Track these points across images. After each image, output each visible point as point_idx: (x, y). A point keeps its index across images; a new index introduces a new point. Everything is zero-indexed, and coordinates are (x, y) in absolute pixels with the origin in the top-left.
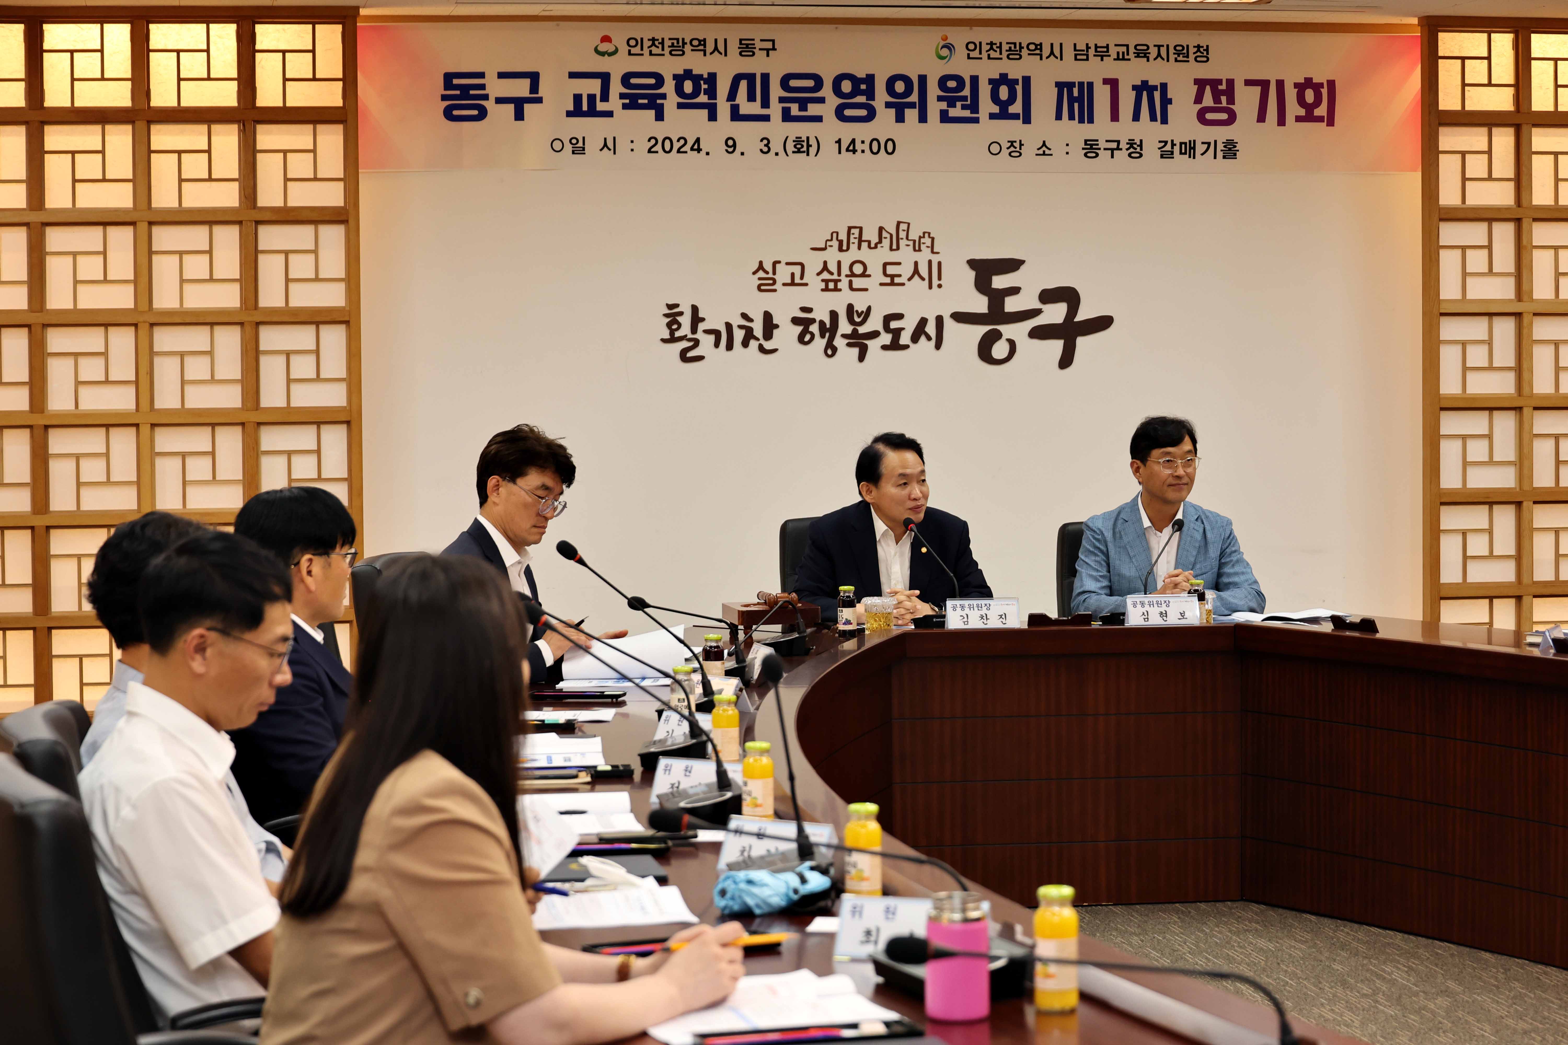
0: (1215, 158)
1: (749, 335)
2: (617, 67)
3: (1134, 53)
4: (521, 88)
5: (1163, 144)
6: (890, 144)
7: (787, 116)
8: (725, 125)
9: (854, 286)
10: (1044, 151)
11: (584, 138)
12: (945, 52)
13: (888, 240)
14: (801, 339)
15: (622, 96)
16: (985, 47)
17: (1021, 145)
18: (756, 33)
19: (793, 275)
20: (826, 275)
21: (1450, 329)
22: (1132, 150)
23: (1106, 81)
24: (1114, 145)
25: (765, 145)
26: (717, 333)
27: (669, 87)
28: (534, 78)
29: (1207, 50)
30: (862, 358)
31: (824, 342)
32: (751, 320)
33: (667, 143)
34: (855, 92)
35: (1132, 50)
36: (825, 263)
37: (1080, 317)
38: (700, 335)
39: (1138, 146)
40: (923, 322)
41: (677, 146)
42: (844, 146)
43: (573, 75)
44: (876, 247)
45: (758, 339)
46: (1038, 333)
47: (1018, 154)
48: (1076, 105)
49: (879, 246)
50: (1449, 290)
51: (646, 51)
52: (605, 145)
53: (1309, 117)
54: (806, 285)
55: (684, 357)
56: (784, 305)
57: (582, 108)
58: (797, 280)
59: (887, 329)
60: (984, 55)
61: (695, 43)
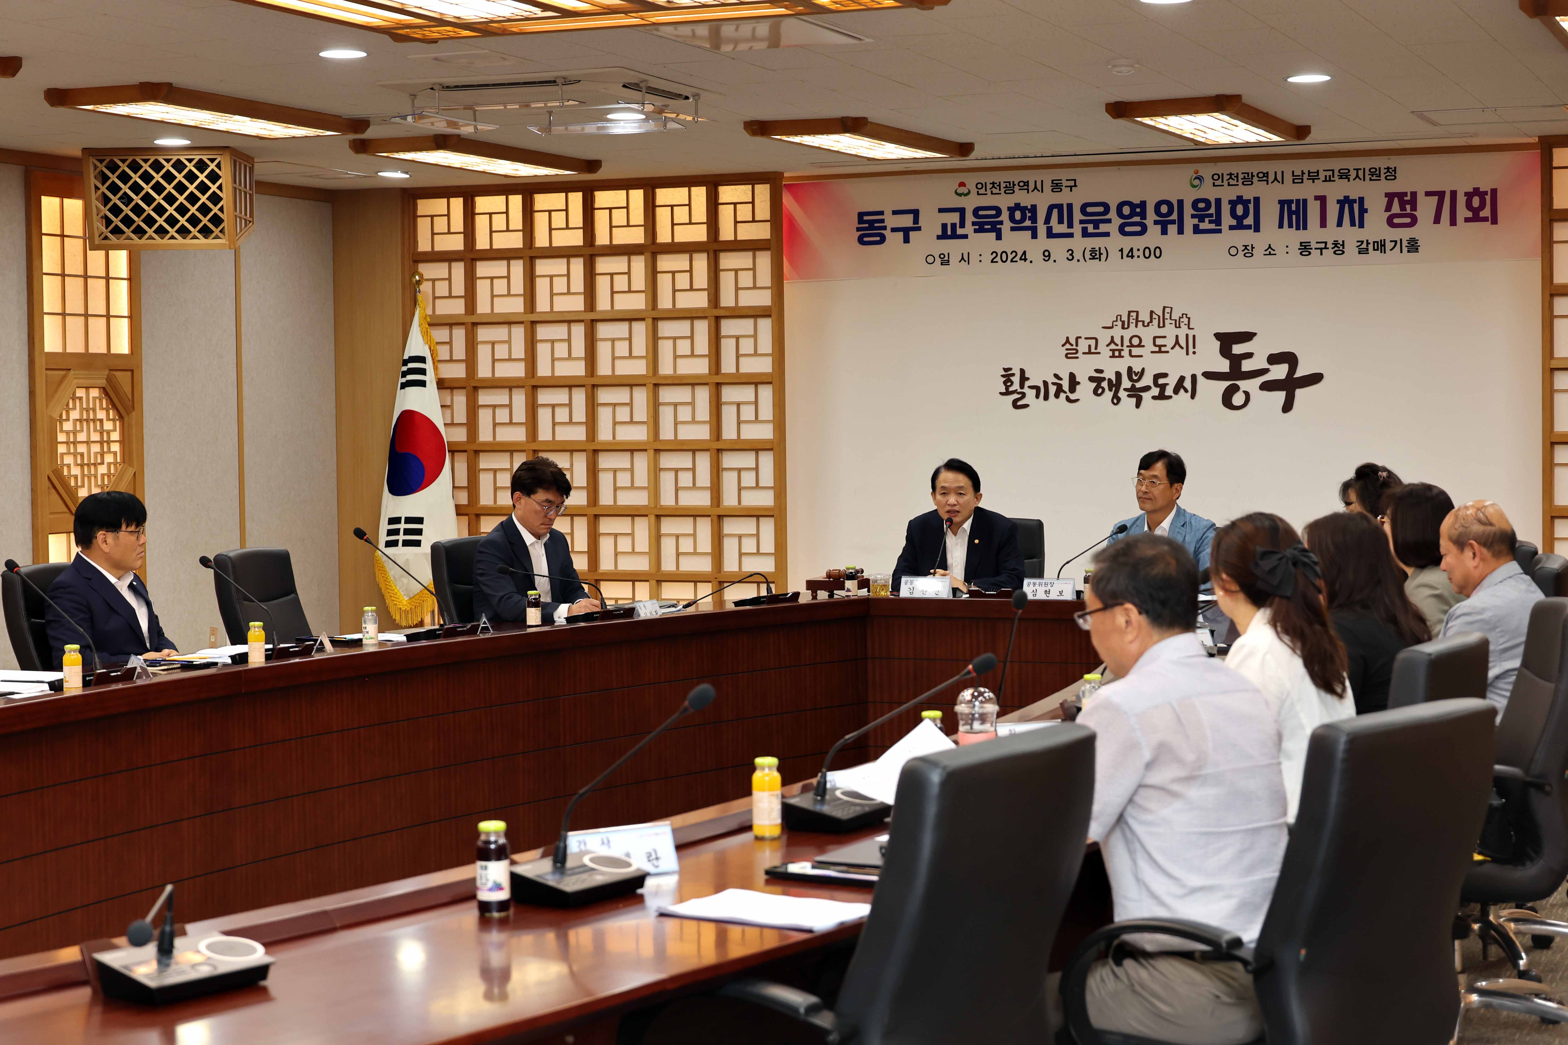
0: (1401, 252)
2: (970, 203)
3: (1338, 176)
4: (907, 221)
5: (1360, 243)
6: (1158, 250)
7: (1085, 234)
8: (1043, 241)
9: (1133, 354)
10: (1270, 252)
11: (949, 254)
12: (1197, 182)
13: (1157, 320)
14: (1095, 392)
15: (974, 224)
16: (1226, 177)
17: (1253, 248)
18: (1063, 175)
19: (1090, 346)
20: (1113, 346)
22: (1336, 249)
23: (1317, 198)
24: (1323, 245)
25: (1070, 255)
26: (1037, 388)
27: (1005, 216)
28: (916, 213)
29: (1395, 171)
30: (1138, 405)
31: (1112, 393)
32: (1061, 379)
33: (1004, 255)
34: (1133, 214)
35: (1336, 173)
36: (1112, 337)
37: (1299, 373)
38: (1026, 390)
39: (1341, 245)
40: (1182, 379)
41: (1010, 257)
42: (1125, 253)
43: (941, 210)
44: (1148, 325)
45: (1065, 392)
46: (1267, 386)
47: (1251, 255)
48: (1294, 217)
49: (1150, 324)
51: (989, 192)
52: (963, 258)
53: (1476, 218)
54: (1099, 353)
55: (1015, 405)
56: (1084, 367)
57: (948, 233)
58: (1093, 350)
59: (1156, 384)
60: (1225, 183)
61: (1022, 184)
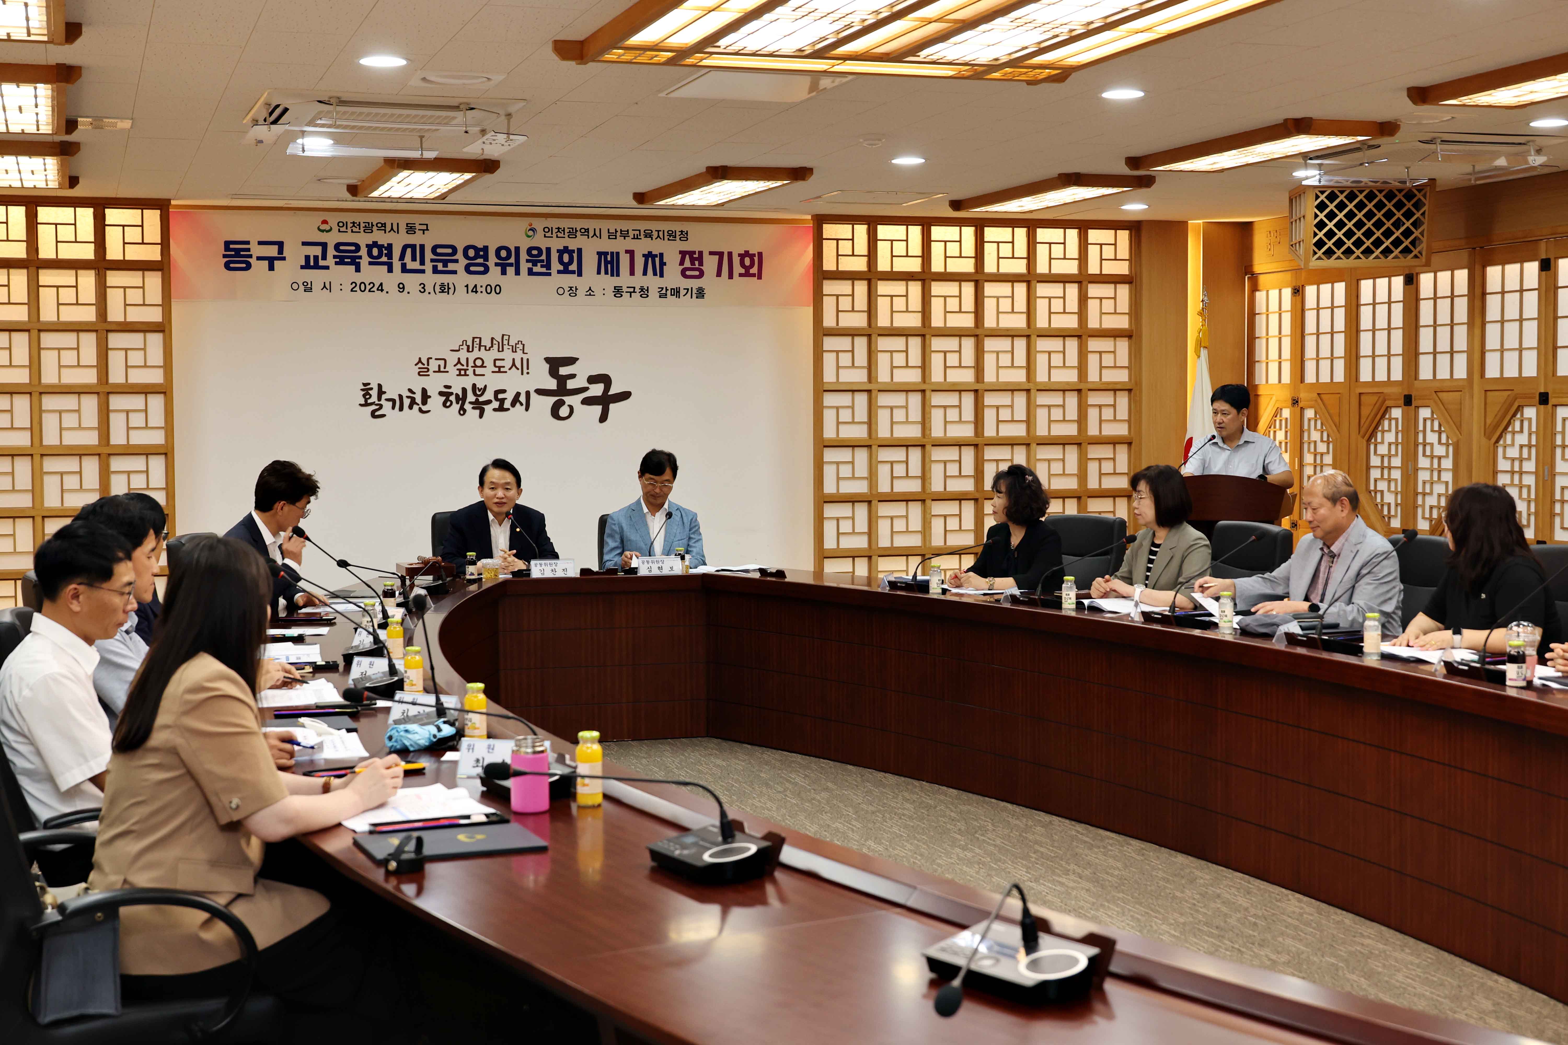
0: (691, 298)
2: (332, 239)
3: (644, 235)
4: (273, 251)
5: (661, 289)
6: (498, 288)
7: (435, 271)
8: (397, 276)
9: (477, 373)
10: (590, 293)
11: (311, 282)
12: (531, 233)
13: (497, 346)
14: (444, 405)
15: (335, 257)
16: (555, 231)
17: (576, 289)
18: (416, 220)
19: (439, 366)
20: (459, 366)
21: (830, 400)
22: (642, 293)
23: (627, 252)
24: (632, 290)
25: (422, 288)
26: (393, 401)
27: (363, 252)
28: (280, 245)
29: (687, 234)
30: (481, 416)
31: (458, 406)
32: (414, 393)
33: (363, 285)
34: (477, 256)
35: (642, 233)
36: (459, 359)
37: (612, 392)
38: (383, 402)
39: (646, 290)
40: (518, 395)
41: (368, 287)
42: (470, 289)
43: (304, 244)
44: (489, 350)
45: (418, 405)
46: (587, 401)
47: (575, 295)
48: (609, 266)
49: (491, 349)
50: (829, 376)
51: (349, 230)
52: (325, 286)
53: (747, 274)
54: (448, 372)
55: (373, 415)
56: (434, 384)
57: (310, 264)
58: (442, 369)
59: (496, 399)
60: (554, 235)
61: (379, 225)
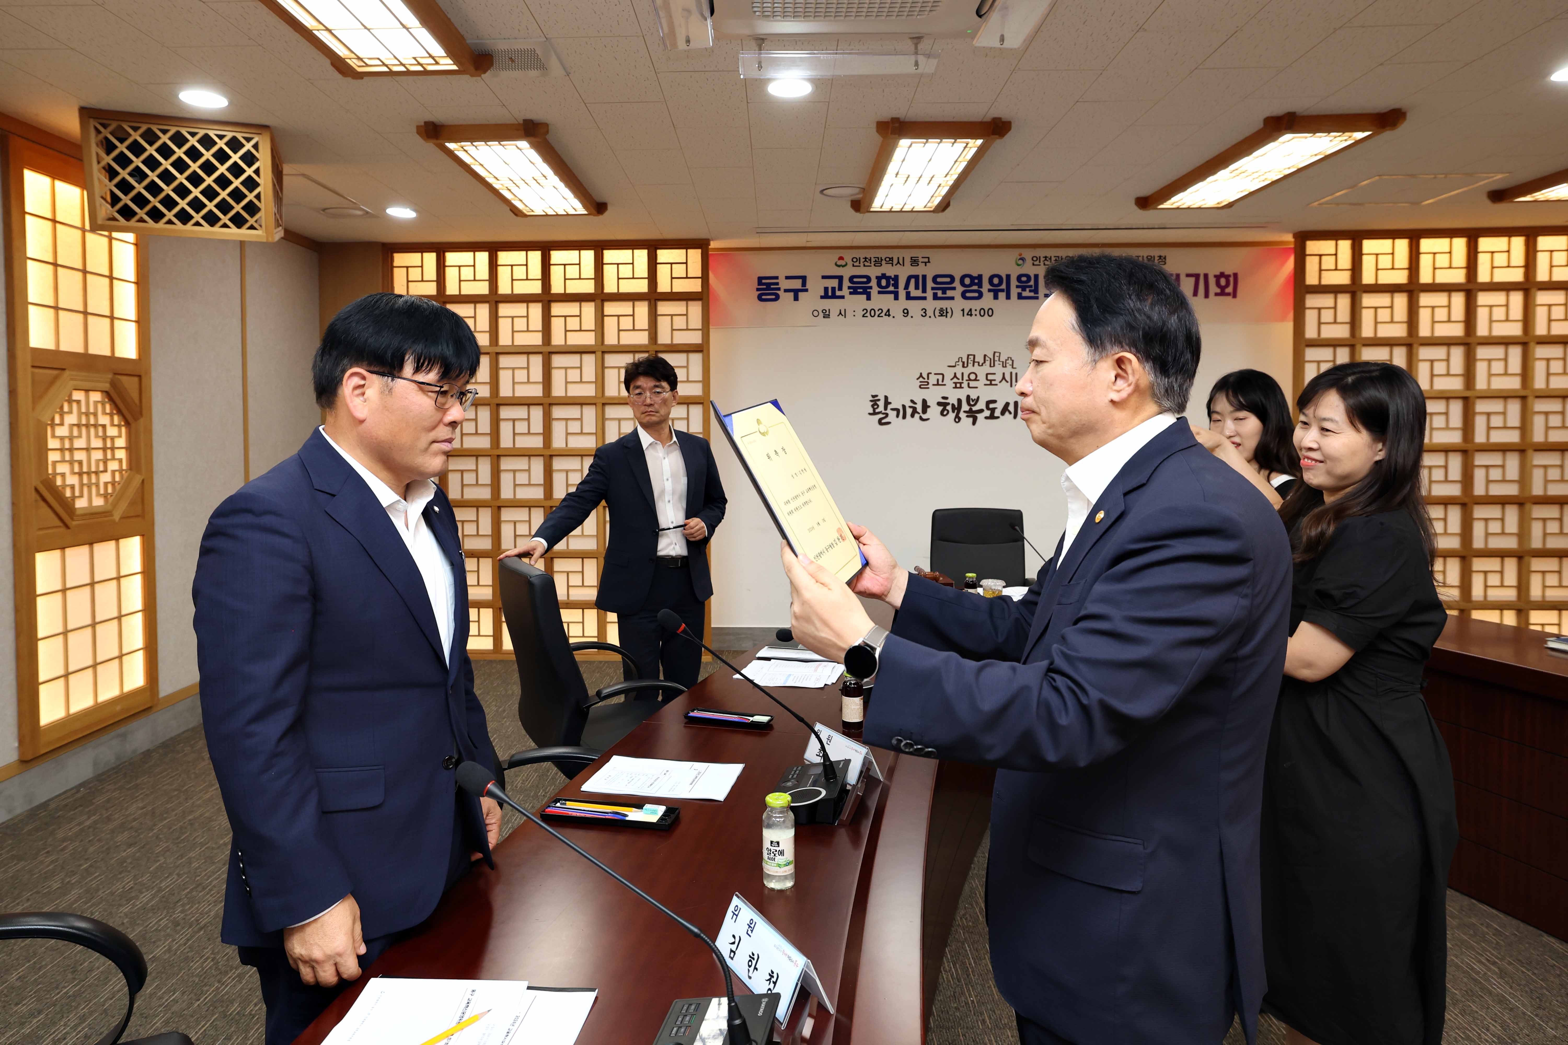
1: (915, 411)
2: (847, 273)
4: (797, 284)
6: (990, 311)
7: (935, 297)
8: (903, 302)
9: (971, 386)
11: (829, 310)
12: (1020, 262)
13: (989, 362)
14: (942, 414)
15: (849, 288)
16: (1042, 259)
18: (919, 254)
19: (938, 380)
20: (955, 380)
25: (924, 313)
26: (898, 410)
27: (874, 283)
28: (804, 279)
29: (1165, 258)
30: (974, 423)
31: (954, 415)
32: (915, 403)
33: (873, 312)
34: (972, 284)
36: (955, 374)
38: (889, 411)
40: (1007, 404)
41: (877, 313)
42: (966, 312)
43: (824, 277)
44: (982, 365)
45: (919, 413)
49: (984, 364)
51: (862, 264)
52: (840, 313)
53: (1222, 293)
54: (945, 385)
55: (880, 422)
56: (933, 396)
57: (829, 294)
58: (940, 382)
59: (988, 408)
60: (1042, 263)
61: (888, 259)
